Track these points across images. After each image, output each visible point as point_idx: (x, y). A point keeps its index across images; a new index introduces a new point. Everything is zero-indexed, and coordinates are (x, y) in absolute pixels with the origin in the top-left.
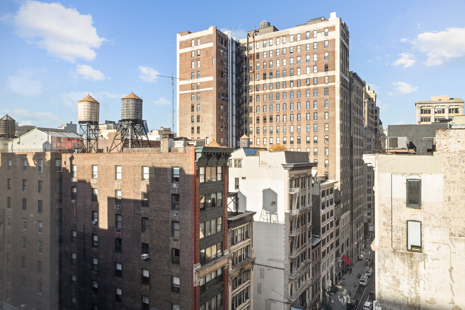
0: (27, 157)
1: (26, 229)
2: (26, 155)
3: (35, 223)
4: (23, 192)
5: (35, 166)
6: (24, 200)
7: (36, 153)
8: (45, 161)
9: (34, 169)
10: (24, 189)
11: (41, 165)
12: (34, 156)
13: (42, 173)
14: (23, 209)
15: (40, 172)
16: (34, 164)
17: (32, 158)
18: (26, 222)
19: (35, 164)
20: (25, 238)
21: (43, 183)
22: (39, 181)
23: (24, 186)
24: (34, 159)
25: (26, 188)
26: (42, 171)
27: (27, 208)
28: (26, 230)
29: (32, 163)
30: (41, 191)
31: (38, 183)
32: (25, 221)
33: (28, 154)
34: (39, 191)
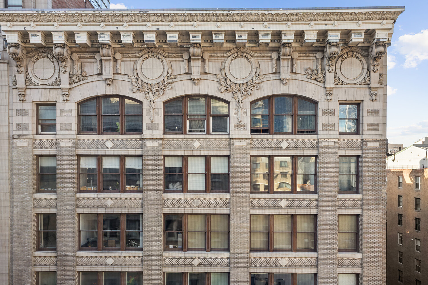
0: (403, 174)
1: (402, 243)
2: (402, 172)
3: (412, 240)
4: (398, 207)
5: (412, 183)
6: (400, 216)
7: (413, 169)
8: (424, 179)
9: (410, 186)
10: (399, 205)
11: (419, 182)
12: (411, 173)
13: (419, 191)
14: (399, 224)
15: (417, 189)
16: (410, 181)
17: (408, 174)
18: (402, 237)
19: (412, 181)
20: (402, 253)
21: (421, 201)
22: (416, 199)
23: (399, 202)
24: (410, 175)
25: (401, 204)
26: (420, 189)
27: (403, 223)
28: (402, 245)
29: (408, 180)
30: (419, 209)
31: (415, 200)
32: (401, 235)
33: (404, 171)
34: (416, 209)
